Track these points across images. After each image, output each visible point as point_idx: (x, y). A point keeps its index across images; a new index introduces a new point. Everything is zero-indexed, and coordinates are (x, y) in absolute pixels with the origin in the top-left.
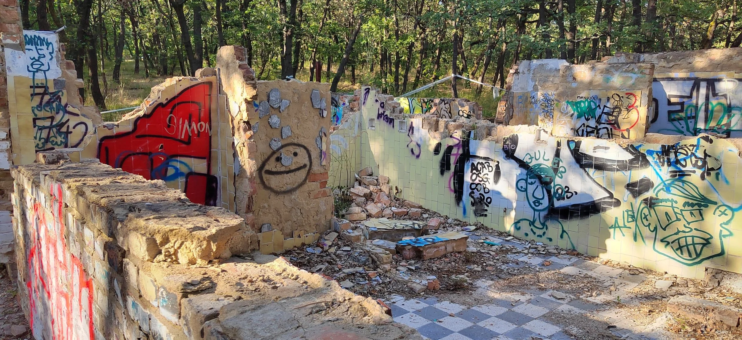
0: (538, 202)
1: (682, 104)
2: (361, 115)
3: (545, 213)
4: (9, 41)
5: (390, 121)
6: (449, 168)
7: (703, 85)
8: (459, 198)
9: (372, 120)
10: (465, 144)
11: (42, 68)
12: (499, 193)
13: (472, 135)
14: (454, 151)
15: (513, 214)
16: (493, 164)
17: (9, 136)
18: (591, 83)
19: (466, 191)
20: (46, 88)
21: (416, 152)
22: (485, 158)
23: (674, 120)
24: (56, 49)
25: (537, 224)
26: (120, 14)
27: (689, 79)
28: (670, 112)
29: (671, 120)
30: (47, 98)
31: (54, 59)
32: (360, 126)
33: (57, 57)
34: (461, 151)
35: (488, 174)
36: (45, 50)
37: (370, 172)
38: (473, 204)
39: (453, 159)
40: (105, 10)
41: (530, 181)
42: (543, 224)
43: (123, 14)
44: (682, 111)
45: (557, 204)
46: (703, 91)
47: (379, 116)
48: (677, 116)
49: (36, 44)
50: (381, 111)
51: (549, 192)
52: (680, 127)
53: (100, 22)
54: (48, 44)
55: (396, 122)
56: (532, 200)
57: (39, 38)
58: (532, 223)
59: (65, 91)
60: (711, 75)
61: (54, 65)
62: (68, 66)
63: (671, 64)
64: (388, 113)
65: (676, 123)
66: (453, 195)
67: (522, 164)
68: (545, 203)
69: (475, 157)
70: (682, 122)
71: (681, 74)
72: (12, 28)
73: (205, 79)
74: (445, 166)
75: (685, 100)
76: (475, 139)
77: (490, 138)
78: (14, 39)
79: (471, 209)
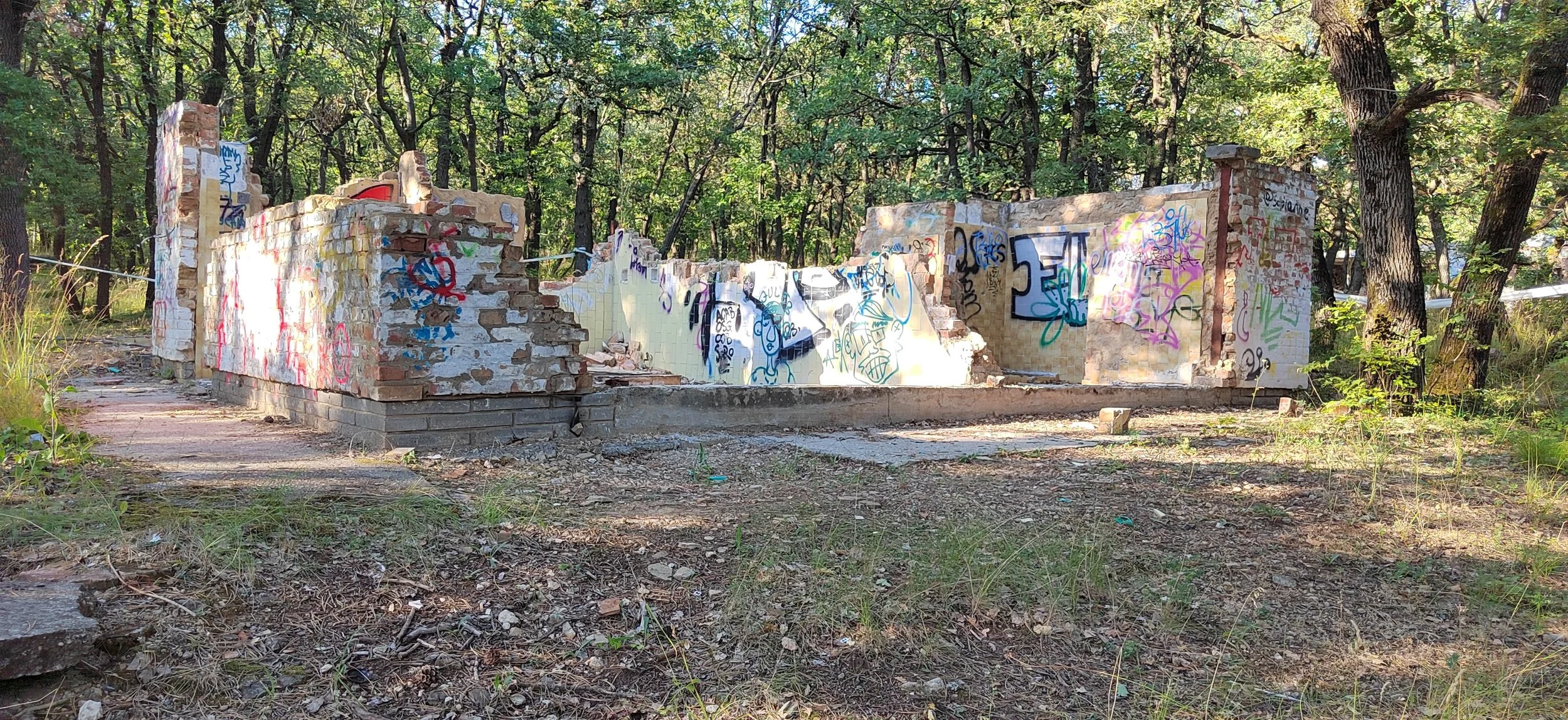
0: (770, 346)
1: (1054, 267)
2: (614, 267)
3: (776, 356)
4: (206, 146)
5: (643, 270)
6: (697, 321)
7: (1075, 240)
8: (706, 356)
9: (625, 271)
10: (712, 288)
11: (228, 180)
12: (739, 342)
13: (718, 278)
14: (702, 299)
15: (750, 364)
16: (735, 308)
17: (197, 235)
18: (893, 230)
19: (712, 344)
20: (229, 200)
21: (667, 307)
22: (729, 303)
23: (1047, 289)
24: (243, 161)
25: (771, 371)
26: (319, 155)
27: (1060, 234)
28: (1043, 279)
29: (1045, 290)
30: (229, 211)
31: (241, 172)
32: (612, 279)
33: (244, 169)
34: (708, 299)
35: (730, 320)
36: (231, 160)
37: (620, 338)
38: (718, 360)
39: (701, 309)
40: (295, 145)
41: (764, 322)
42: (775, 370)
43: (324, 154)
44: (1054, 277)
45: (786, 344)
46: (1075, 249)
47: (632, 265)
48: (1050, 285)
49: (224, 155)
50: (634, 259)
51: (779, 332)
52: (1053, 298)
53: (284, 173)
54: (236, 155)
55: (649, 270)
56: (766, 343)
57: (228, 149)
58: (766, 371)
59: (248, 206)
60: (1080, 228)
61: (240, 177)
62: (254, 180)
63: (1044, 215)
64: (640, 260)
65: (1049, 293)
66: (701, 352)
67: (759, 305)
68: (776, 345)
69: (719, 302)
70: (1056, 291)
71: (1052, 229)
72: (211, 134)
73: (386, 181)
74: (694, 318)
75: (1057, 262)
76: (720, 281)
77: (734, 279)
78: (211, 144)
79: (716, 366)
